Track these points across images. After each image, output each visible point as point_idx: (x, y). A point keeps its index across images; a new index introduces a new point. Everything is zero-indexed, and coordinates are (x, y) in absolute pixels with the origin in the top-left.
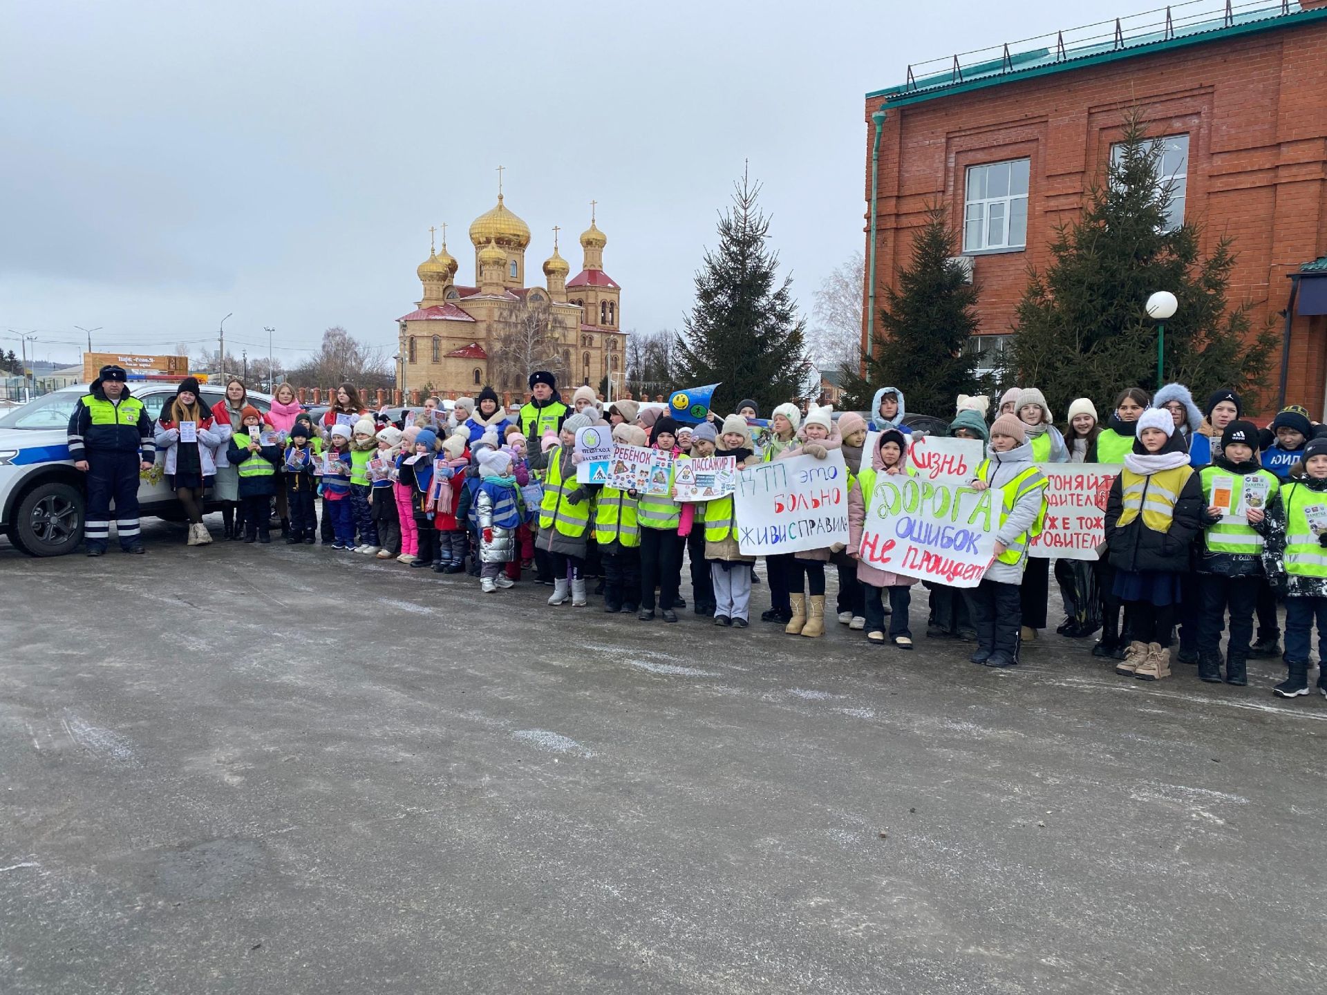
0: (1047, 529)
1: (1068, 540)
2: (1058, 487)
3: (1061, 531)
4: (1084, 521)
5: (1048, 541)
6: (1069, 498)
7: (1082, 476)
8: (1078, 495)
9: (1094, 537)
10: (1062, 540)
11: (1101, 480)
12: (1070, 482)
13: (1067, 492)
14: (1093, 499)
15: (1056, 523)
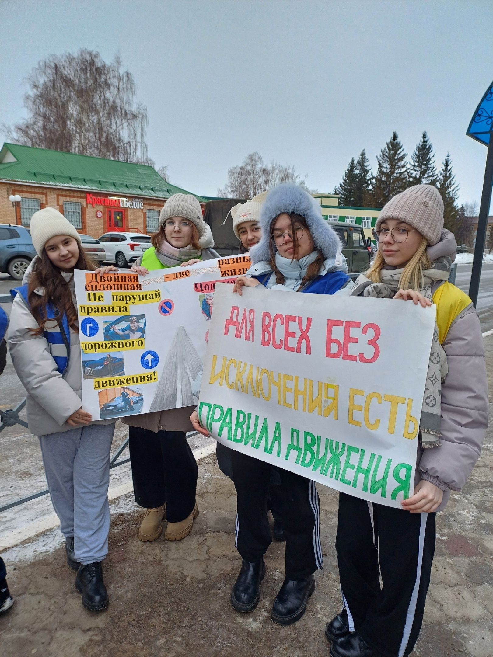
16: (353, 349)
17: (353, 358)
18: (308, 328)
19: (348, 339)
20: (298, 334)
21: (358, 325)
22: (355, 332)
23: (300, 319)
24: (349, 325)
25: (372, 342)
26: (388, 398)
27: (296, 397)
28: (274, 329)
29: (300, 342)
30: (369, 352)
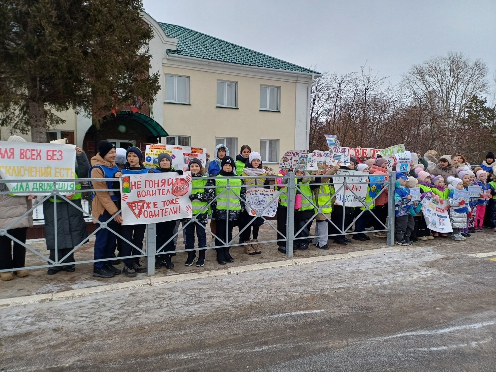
0: (145, 209)
1: (157, 213)
2: (151, 186)
3: (152, 209)
4: (165, 203)
5: (146, 215)
6: (157, 192)
7: (165, 180)
8: (163, 190)
9: (171, 209)
10: (153, 214)
11: (174, 181)
12: (158, 183)
13: (156, 188)
14: (171, 191)
15: (150, 205)
16: (55, 157)
17: (55, 160)
18: (40, 152)
19: (53, 155)
20: (36, 154)
21: (56, 151)
22: (55, 153)
23: (37, 150)
24: (54, 151)
25: (60, 155)
26: (66, 169)
27: (36, 173)
28: (26, 153)
29: (37, 157)
30: (60, 158)
